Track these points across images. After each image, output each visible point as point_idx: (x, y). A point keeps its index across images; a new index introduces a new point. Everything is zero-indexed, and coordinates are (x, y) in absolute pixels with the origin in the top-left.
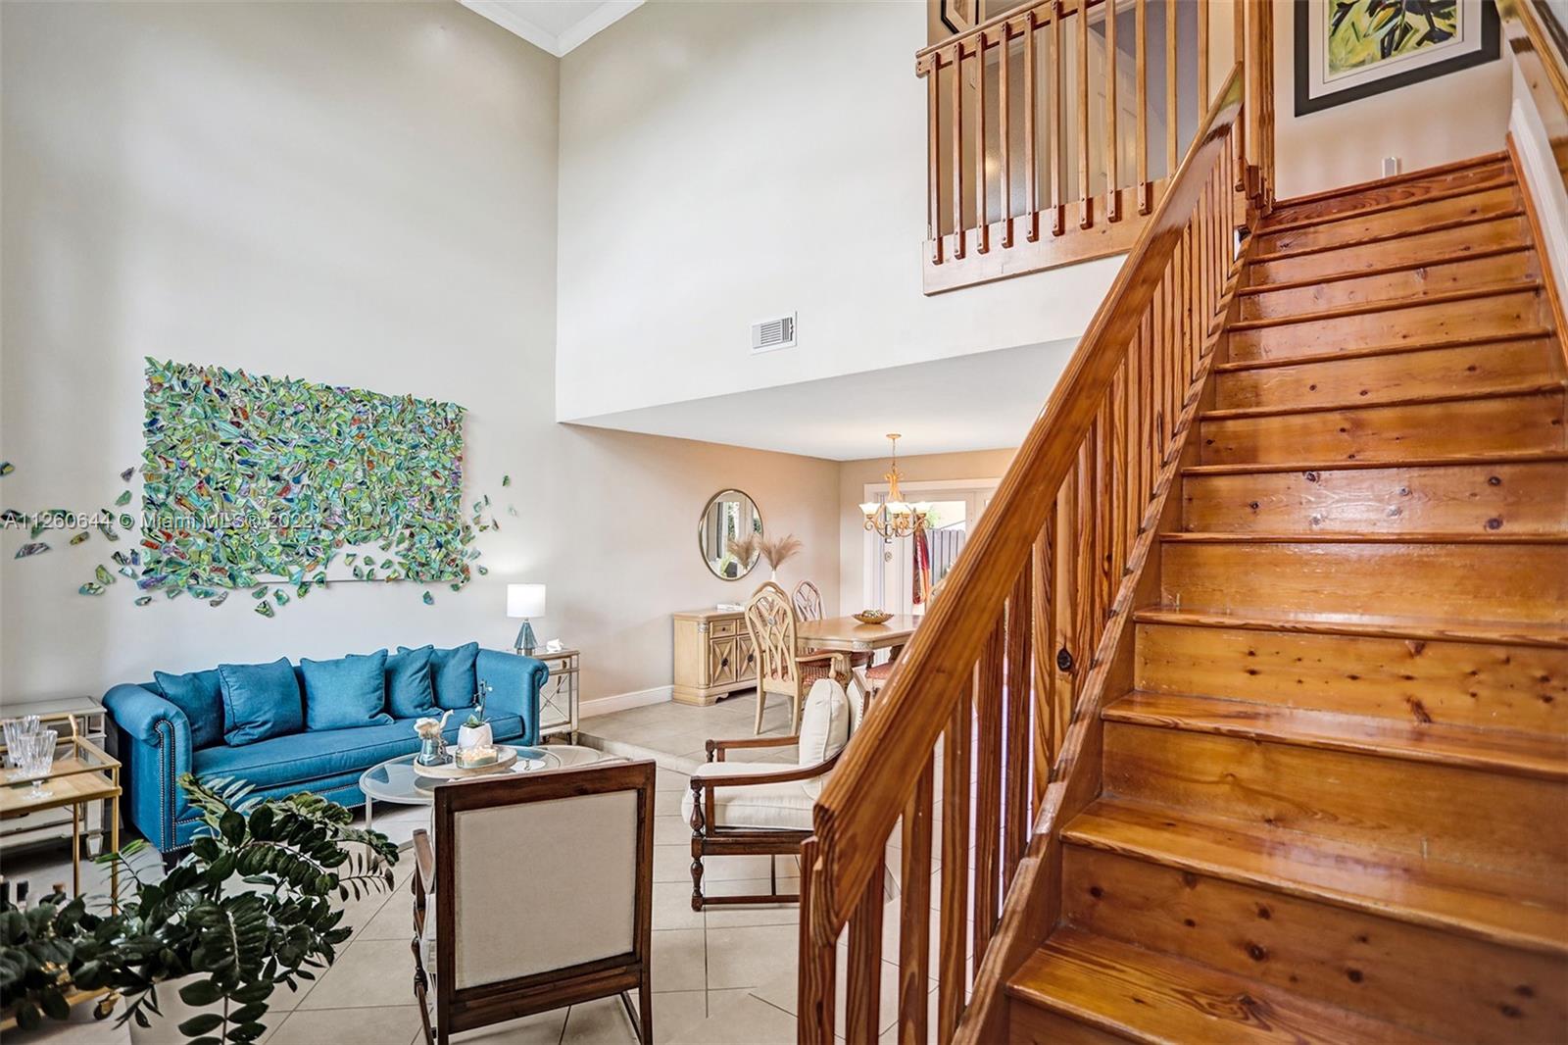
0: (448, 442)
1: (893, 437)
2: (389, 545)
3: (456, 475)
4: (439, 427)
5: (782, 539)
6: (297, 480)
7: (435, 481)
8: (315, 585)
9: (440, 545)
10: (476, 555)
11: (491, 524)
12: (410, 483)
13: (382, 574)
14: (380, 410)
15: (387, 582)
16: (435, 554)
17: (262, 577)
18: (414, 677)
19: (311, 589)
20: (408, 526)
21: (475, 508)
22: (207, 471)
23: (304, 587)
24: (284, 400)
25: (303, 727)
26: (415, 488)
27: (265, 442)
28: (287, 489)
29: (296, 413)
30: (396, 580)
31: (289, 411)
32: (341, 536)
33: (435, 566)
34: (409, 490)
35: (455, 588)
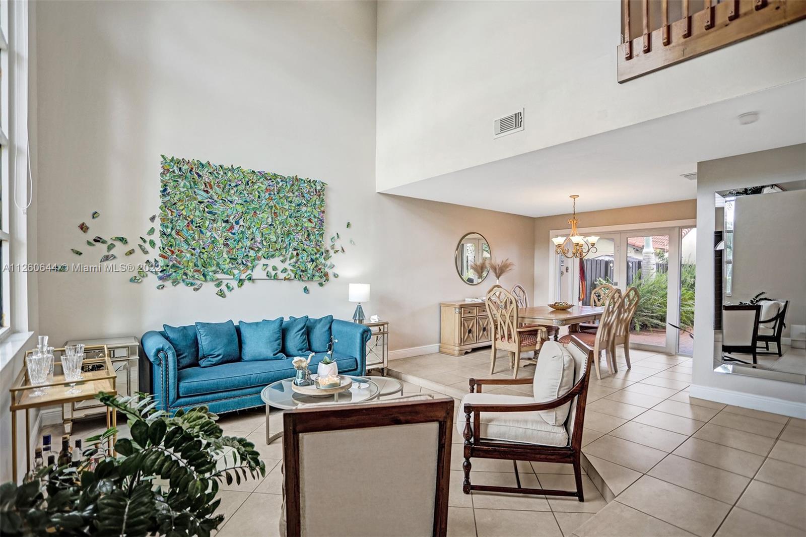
0: (317, 203)
1: (574, 197)
2: (286, 259)
3: (322, 221)
4: (312, 194)
5: (503, 262)
6: (237, 223)
7: (310, 225)
8: (247, 281)
9: (312, 261)
10: (332, 267)
11: (340, 249)
12: (297, 225)
13: (282, 276)
14: (281, 184)
15: (284, 280)
18: (297, 333)
19: (244, 283)
20: (295, 249)
21: (332, 240)
22: (192, 217)
23: (241, 282)
24: (231, 178)
25: (239, 359)
26: (299, 228)
27: (221, 201)
28: (232, 228)
29: (236, 186)
30: (289, 279)
31: (233, 184)
32: (260, 254)
33: (310, 272)
34: (296, 229)
35: (321, 285)
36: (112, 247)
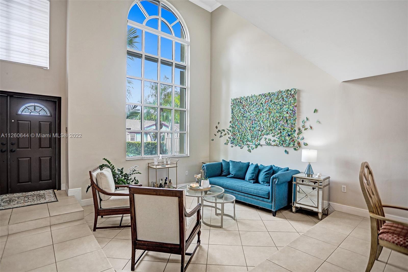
0: (292, 102)
2: (275, 135)
3: (295, 112)
4: (289, 97)
6: (254, 120)
7: (288, 115)
9: (289, 135)
10: (303, 139)
11: (309, 128)
12: (280, 116)
13: (273, 144)
14: (272, 97)
15: (274, 146)
16: (287, 138)
17: (248, 143)
19: (258, 146)
20: (280, 130)
21: (302, 122)
23: (257, 146)
26: (282, 118)
28: (252, 122)
30: (276, 145)
32: (263, 133)
33: (287, 142)
34: (280, 118)
35: (295, 149)
36: (221, 133)
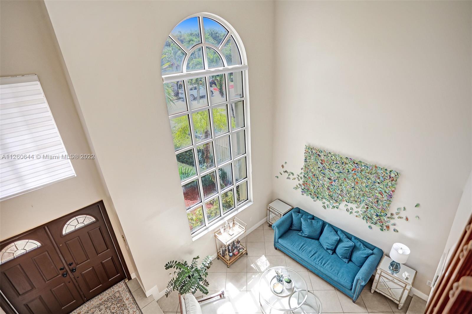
0: (389, 184)
2: (359, 207)
3: (391, 196)
4: (386, 178)
6: (335, 181)
7: (380, 195)
8: (336, 208)
10: (394, 225)
11: (404, 218)
13: (355, 214)
14: (363, 167)
15: (356, 217)
16: (375, 217)
17: (324, 200)
20: (366, 205)
24: (334, 159)
27: (328, 169)
28: (332, 182)
30: (359, 217)
31: (335, 163)
32: (344, 199)
33: (374, 220)
35: (382, 230)
36: (289, 175)
